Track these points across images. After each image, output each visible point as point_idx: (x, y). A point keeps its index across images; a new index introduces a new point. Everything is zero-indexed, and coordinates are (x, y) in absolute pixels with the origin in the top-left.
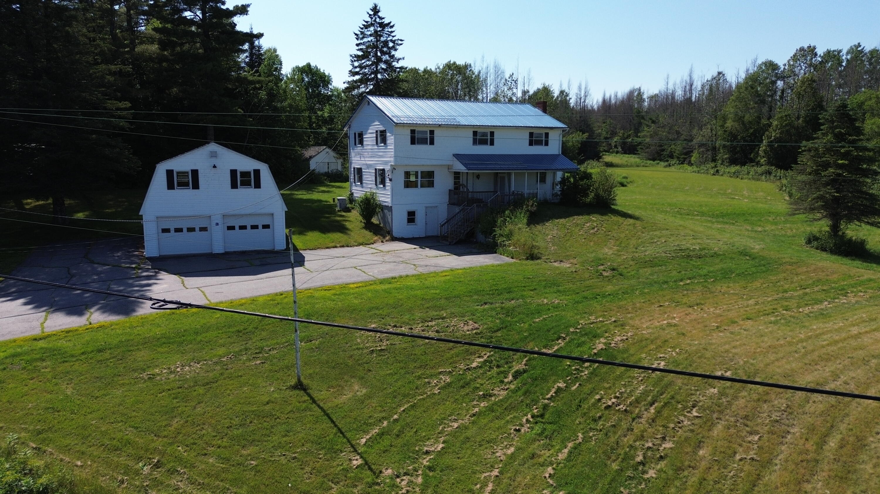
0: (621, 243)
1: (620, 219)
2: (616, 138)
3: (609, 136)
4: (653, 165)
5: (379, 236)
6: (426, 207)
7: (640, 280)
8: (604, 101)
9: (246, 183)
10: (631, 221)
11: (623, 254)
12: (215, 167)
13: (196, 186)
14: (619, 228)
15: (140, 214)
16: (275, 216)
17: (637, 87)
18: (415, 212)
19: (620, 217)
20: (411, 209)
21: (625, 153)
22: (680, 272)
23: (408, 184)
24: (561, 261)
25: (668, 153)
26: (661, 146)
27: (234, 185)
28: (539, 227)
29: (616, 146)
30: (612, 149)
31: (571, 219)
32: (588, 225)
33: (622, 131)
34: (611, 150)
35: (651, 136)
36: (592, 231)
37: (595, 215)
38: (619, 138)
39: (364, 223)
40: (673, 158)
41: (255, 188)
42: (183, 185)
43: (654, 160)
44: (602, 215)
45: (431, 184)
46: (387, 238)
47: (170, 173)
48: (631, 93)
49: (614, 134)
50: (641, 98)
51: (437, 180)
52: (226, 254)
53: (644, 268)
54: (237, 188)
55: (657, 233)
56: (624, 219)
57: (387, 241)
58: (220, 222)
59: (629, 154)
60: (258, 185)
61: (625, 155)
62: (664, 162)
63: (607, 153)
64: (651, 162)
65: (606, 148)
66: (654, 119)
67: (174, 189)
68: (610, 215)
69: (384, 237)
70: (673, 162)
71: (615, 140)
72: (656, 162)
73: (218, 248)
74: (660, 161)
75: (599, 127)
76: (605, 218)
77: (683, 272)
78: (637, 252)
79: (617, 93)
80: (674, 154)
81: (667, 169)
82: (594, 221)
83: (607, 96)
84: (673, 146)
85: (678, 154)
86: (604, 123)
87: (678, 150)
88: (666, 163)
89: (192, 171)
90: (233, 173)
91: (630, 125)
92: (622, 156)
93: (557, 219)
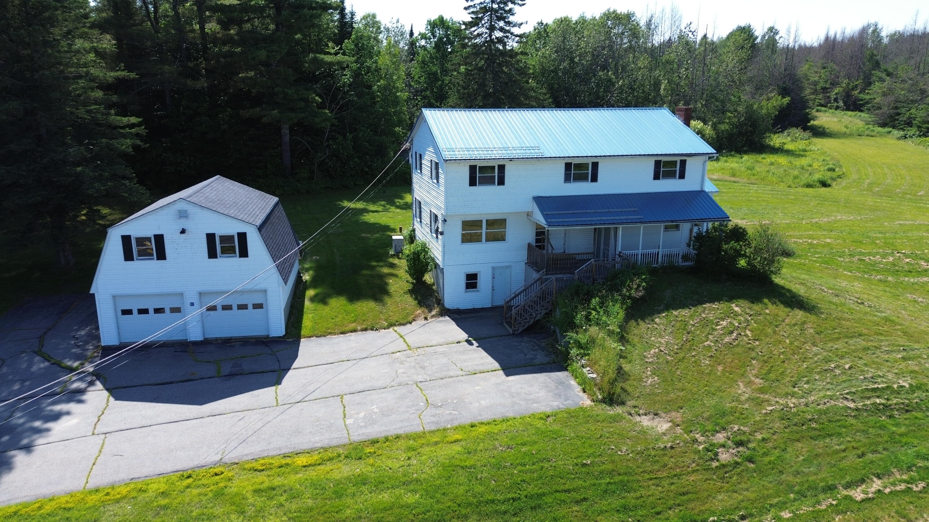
0: (769, 372)
1: (781, 310)
2: (838, 89)
3: (828, 86)
4: (881, 135)
5: (423, 309)
6: (493, 268)
7: (783, 477)
8: (827, 38)
9: (228, 250)
10: (799, 314)
11: (768, 401)
12: (183, 232)
13: (161, 255)
14: (775, 332)
15: (92, 292)
16: (269, 294)
17: (872, 21)
18: (477, 274)
19: (782, 306)
20: (472, 271)
21: (848, 109)
22: (863, 455)
23: (467, 239)
24: (656, 414)
25: (905, 119)
26: (897, 108)
27: (212, 254)
28: (643, 326)
29: (836, 100)
30: (830, 102)
31: (700, 309)
32: (724, 323)
33: (847, 81)
34: (829, 105)
35: (884, 95)
36: (727, 339)
37: (741, 302)
38: (841, 89)
39: (412, 283)
40: (911, 127)
41: (240, 257)
42: (145, 254)
43: (883, 125)
44: (753, 302)
45: (500, 238)
46: (434, 313)
47: (126, 240)
48: (864, 31)
49: (834, 84)
50: (878, 35)
51: (511, 231)
52: (206, 342)
53: (798, 440)
54: (215, 257)
55: (839, 345)
56: (788, 310)
57: (433, 317)
58: (196, 300)
59: (852, 111)
60: (244, 253)
61: (847, 112)
62: (899, 129)
63: (823, 109)
64: (880, 129)
65: (822, 102)
66: (891, 70)
67: (133, 260)
68: (766, 301)
69: (430, 311)
70: (912, 131)
71: (836, 91)
72: (887, 129)
73: (195, 335)
74: (893, 128)
75: (816, 72)
76: (757, 307)
77: (870, 456)
78: (793, 395)
79: (845, 29)
80: (914, 122)
81: (902, 142)
82: (736, 315)
83: (832, 34)
84: (913, 111)
85: (920, 122)
86: (824, 68)
87: (921, 117)
88: (902, 133)
89: (155, 236)
90: (211, 238)
91: (859, 72)
92: (843, 113)
93: (676, 309)
